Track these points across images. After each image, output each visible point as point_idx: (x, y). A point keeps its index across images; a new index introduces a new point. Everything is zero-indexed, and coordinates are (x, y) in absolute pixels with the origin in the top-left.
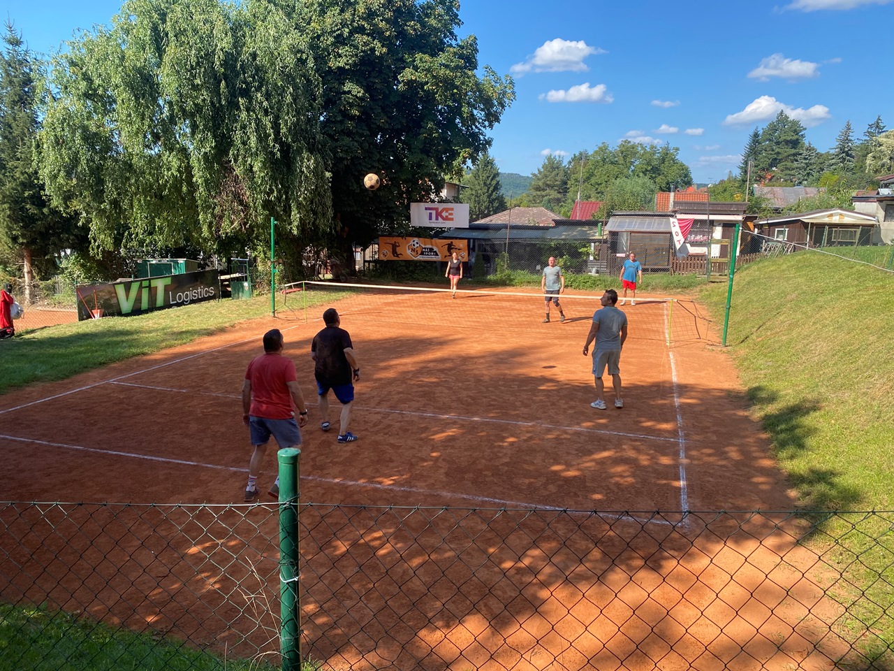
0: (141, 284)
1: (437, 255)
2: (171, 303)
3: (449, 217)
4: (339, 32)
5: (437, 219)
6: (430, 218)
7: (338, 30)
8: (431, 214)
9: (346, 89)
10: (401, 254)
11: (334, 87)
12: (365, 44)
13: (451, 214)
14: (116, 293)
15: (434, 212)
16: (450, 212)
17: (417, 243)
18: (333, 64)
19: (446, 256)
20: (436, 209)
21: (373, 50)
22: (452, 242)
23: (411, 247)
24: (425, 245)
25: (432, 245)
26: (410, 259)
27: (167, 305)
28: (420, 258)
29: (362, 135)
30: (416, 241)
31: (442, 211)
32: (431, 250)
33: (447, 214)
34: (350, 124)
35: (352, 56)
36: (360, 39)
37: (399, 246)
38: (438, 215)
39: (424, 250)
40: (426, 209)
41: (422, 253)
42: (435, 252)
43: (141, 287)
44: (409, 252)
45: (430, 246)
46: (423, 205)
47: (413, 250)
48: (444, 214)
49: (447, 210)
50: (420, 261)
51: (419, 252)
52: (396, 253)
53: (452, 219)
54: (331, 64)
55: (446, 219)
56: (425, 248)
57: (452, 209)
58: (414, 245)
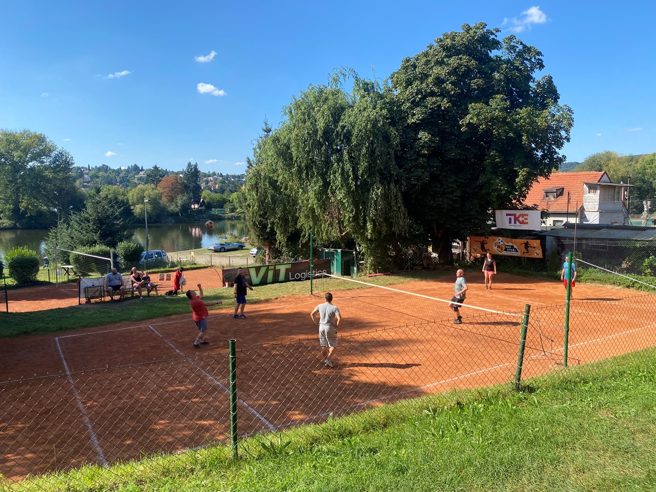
0: (268, 268)
1: (517, 251)
2: (291, 279)
3: (525, 221)
4: (413, 99)
5: (515, 223)
6: (510, 222)
7: (412, 98)
8: (510, 219)
9: (419, 136)
10: (488, 250)
11: (412, 136)
12: (434, 103)
13: (526, 219)
14: (249, 272)
15: (513, 218)
16: (525, 217)
17: (502, 241)
18: (411, 120)
19: (524, 253)
20: (515, 215)
21: (439, 106)
22: (528, 242)
23: (497, 244)
24: (507, 243)
25: (512, 243)
26: (496, 254)
27: (287, 280)
28: (505, 253)
29: (433, 167)
30: (501, 240)
31: (519, 216)
32: (512, 247)
33: (523, 219)
34: (421, 160)
35: (422, 113)
36: (430, 100)
37: (487, 243)
38: (516, 219)
39: (507, 247)
40: (507, 215)
41: (506, 250)
42: (516, 249)
43: (267, 270)
44: (495, 248)
45: (511, 244)
46: (505, 212)
47: (499, 247)
48: (521, 219)
49: (523, 215)
50: (505, 256)
51: (504, 249)
52: (484, 248)
53: (527, 223)
54: (409, 121)
55: (522, 223)
56: (507, 246)
57: (527, 215)
58: (499, 243)
